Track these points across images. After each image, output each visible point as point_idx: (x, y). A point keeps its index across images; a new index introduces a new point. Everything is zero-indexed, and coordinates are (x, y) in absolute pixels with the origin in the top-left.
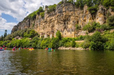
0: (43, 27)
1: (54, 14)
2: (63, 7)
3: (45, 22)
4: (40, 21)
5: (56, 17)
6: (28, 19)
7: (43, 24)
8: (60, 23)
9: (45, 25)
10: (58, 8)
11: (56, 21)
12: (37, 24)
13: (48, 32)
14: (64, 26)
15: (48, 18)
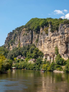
0: (47, 46)
1: (57, 34)
2: (65, 28)
3: (49, 41)
4: (44, 38)
5: (59, 38)
6: (31, 31)
7: (48, 42)
8: (62, 44)
9: (49, 44)
10: (60, 29)
11: (59, 42)
12: (41, 41)
13: (51, 53)
14: (66, 49)
15: (52, 37)
